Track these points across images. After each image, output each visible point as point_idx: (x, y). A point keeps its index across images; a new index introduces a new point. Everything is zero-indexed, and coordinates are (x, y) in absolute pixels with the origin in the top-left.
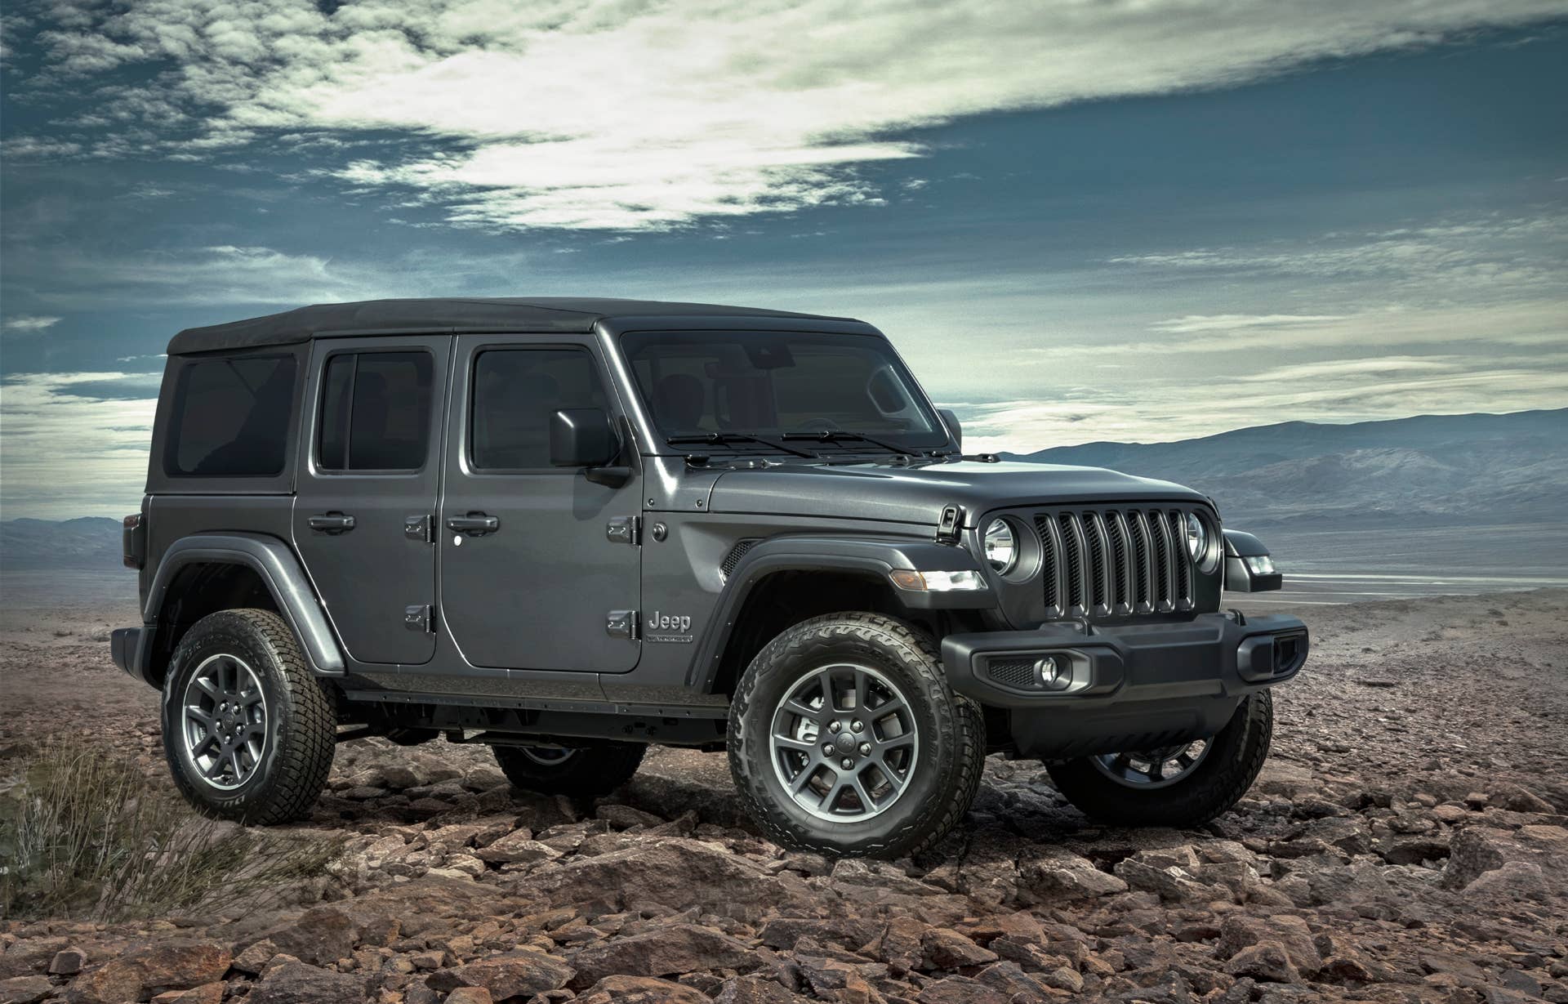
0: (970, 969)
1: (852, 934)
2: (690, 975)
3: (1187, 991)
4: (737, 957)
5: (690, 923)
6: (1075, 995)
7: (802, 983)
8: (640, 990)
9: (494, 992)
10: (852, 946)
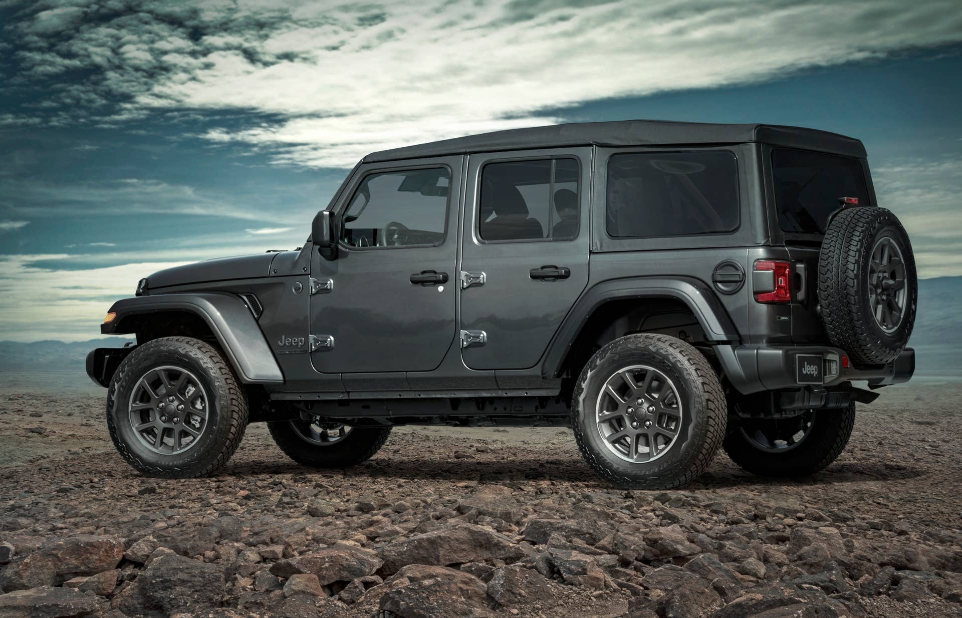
0: (680, 559)
1: (592, 531)
2: (469, 564)
3: (844, 577)
4: (505, 550)
5: (469, 522)
6: (759, 581)
7: (554, 571)
8: (431, 576)
9: (321, 578)
10: (591, 541)
